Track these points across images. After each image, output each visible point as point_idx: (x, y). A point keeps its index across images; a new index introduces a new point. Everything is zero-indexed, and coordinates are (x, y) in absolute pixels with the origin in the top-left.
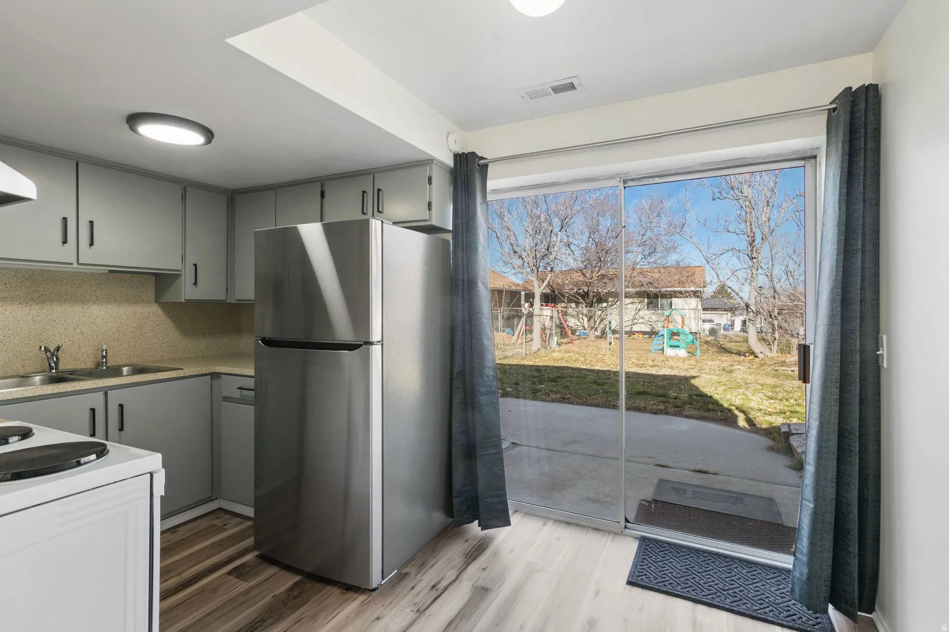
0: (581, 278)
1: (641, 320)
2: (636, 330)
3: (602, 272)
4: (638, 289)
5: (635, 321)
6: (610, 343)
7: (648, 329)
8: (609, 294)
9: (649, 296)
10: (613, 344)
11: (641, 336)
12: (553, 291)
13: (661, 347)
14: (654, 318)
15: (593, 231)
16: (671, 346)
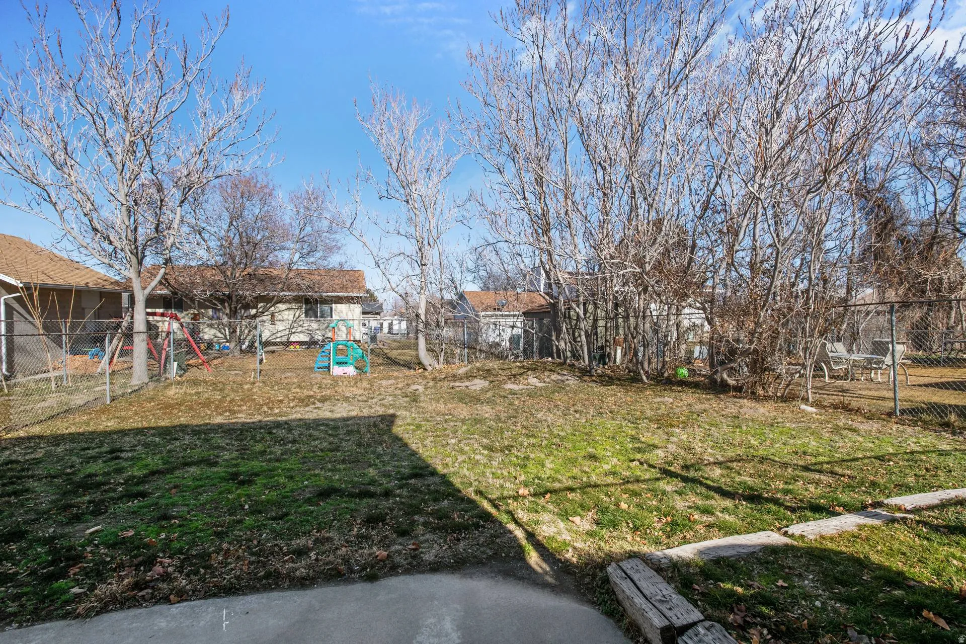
0: (220, 277)
1: (300, 329)
2: (294, 340)
3: (250, 270)
4: (296, 293)
5: (293, 331)
6: (261, 361)
7: (306, 339)
8: (260, 299)
9: (307, 301)
10: (264, 361)
11: (298, 347)
12: (176, 293)
13: (327, 365)
14: (315, 326)
15: (236, 217)
16: (337, 363)
